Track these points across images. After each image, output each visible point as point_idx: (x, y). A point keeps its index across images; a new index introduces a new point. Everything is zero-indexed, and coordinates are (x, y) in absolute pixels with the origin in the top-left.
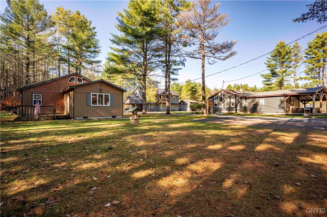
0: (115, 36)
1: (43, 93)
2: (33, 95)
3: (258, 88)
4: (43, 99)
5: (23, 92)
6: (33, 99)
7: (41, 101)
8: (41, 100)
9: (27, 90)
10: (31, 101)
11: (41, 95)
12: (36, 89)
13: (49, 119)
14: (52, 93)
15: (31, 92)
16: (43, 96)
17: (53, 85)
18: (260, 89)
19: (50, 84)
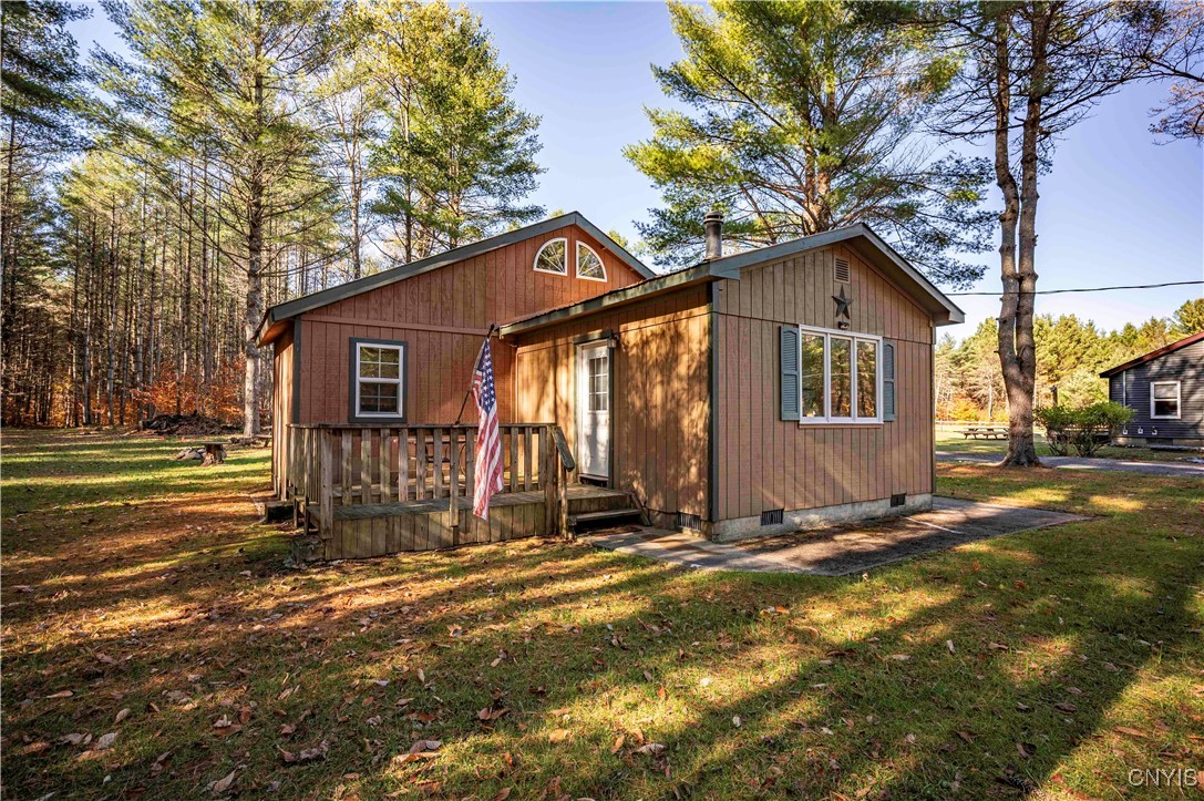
0: (669, 75)
1: (412, 338)
2: (359, 345)
3: (1104, 333)
4: (412, 376)
5: (304, 330)
6: (359, 379)
7: (396, 386)
8: (400, 380)
9: (325, 318)
10: (345, 390)
11: (401, 348)
12: (372, 314)
13: (519, 528)
14: (457, 337)
15: (348, 333)
16: (412, 359)
17: (458, 285)
18: (1108, 335)
19: (448, 276)
